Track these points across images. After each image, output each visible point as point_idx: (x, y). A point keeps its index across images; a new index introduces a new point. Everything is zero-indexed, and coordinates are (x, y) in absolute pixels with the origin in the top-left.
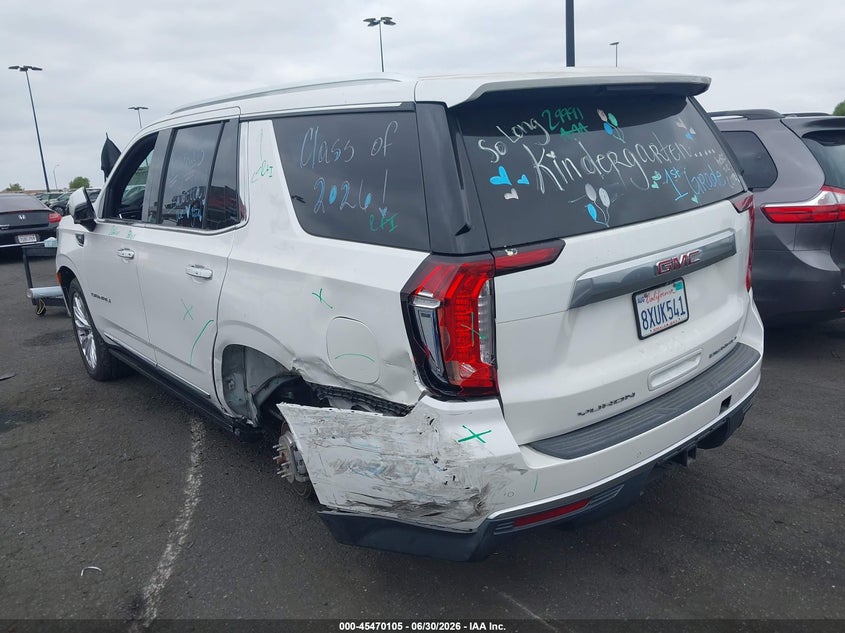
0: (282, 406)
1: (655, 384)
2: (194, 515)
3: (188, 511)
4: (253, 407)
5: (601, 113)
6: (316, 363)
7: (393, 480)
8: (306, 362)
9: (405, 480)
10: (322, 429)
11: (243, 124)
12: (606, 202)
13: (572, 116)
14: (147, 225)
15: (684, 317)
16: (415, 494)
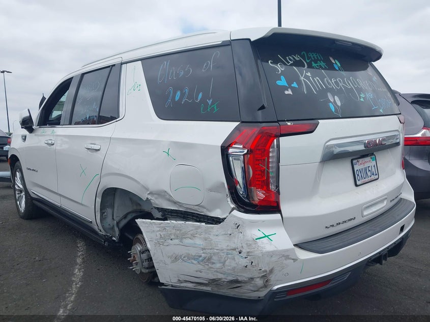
0: (139, 221)
1: (365, 213)
2: (78, 292)
3: (74, 289)
4: (116, 229)
5: (331, 59)
6: (161, 194)
7: (210, 265)
8: (155, 194)
9: (218, 265)
10: (164, 235)
11: (123, 65)
12: (339, 103)
13: (317, 57)
14: (63, 126)
15: (377, 177)
16: (224, 274)
